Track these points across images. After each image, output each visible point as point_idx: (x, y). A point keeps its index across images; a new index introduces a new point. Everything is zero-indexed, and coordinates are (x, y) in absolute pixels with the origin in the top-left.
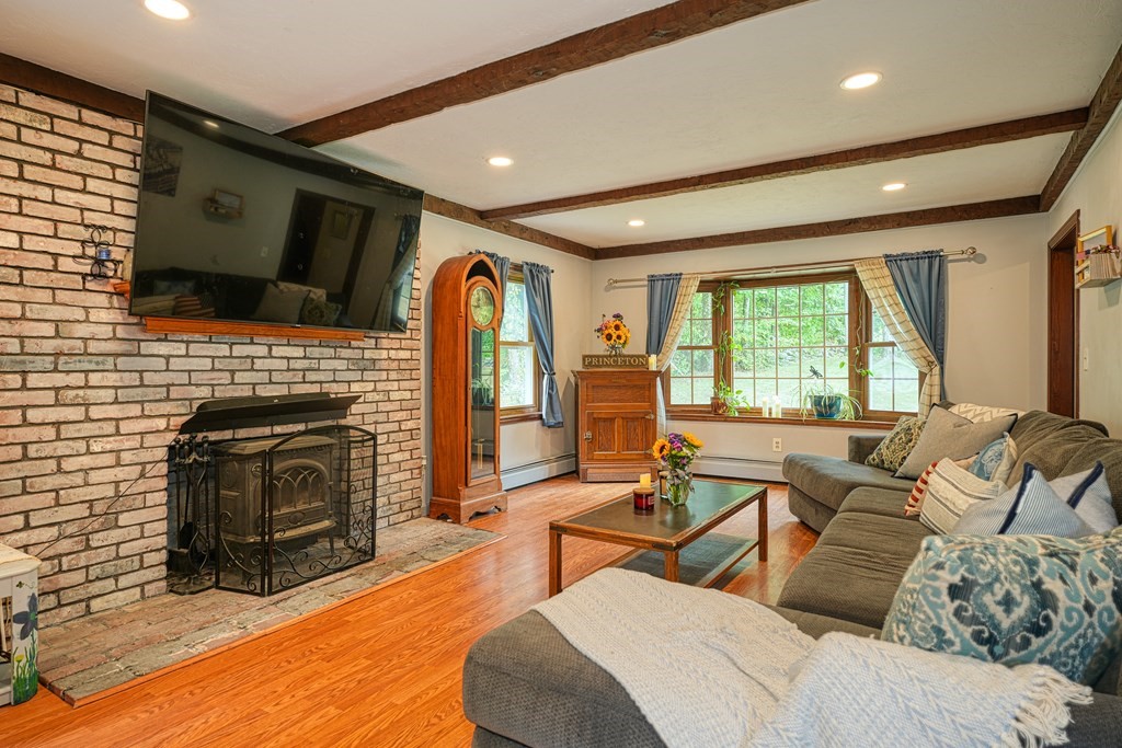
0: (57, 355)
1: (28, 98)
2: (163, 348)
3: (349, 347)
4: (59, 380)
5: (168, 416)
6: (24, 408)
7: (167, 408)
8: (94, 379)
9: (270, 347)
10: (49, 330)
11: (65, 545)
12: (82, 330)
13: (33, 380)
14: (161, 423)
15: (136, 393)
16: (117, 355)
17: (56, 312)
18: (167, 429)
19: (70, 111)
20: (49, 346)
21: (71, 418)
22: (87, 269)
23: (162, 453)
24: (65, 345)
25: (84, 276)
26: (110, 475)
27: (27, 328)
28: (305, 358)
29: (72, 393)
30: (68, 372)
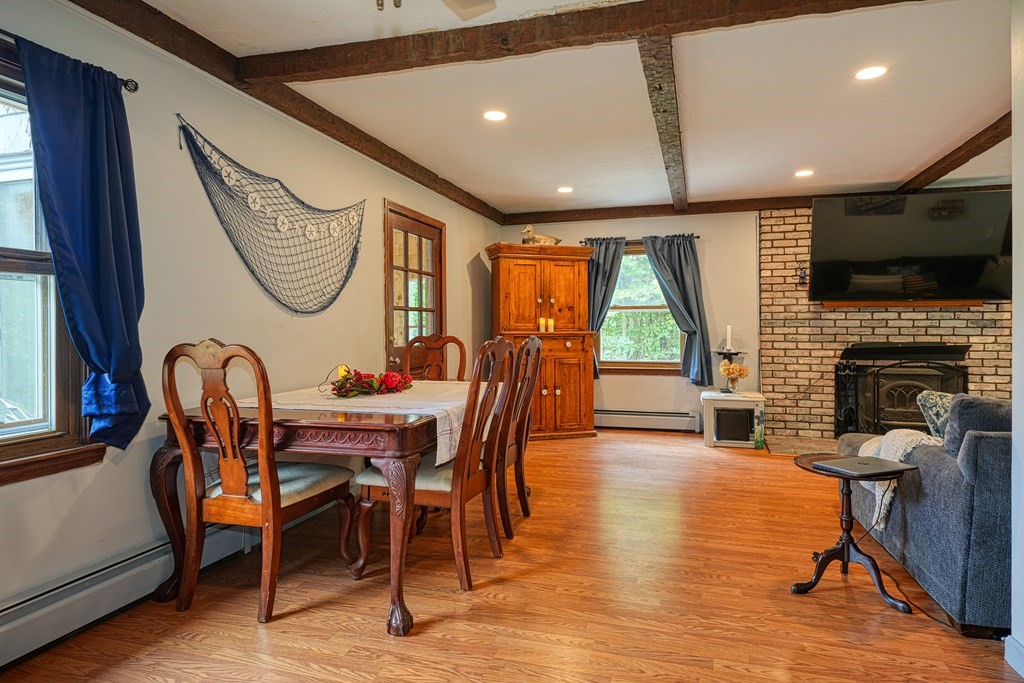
0: (785, 320)
1: (776, 213)
2: (833, 316)
3: (969, 311)
4: (786, 330)
5: (836, 350)
6: (773, 342)
7: (834, 346)
8: (800, 330)
9: (899, 313)
10: (782, 309)
11: (788, 402)
12: (795, 309)
13: (776, 330)
14: (832, 353)
15: (819, 337)
16: (810, 320)
17: (785, 301)
18: (835, 356)
19: (790, 212)
20: (782, 316)
21: (791, 347)
22: (797, 281)
23: (831, 368)
24: (788, 315)
25: (796, 284)
26: (807, 375)
27: (774, 309)
28: (927, 319)
29: (791, 336)
30: (789, 327)
